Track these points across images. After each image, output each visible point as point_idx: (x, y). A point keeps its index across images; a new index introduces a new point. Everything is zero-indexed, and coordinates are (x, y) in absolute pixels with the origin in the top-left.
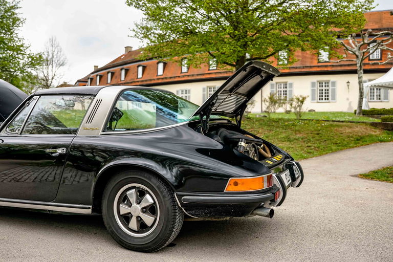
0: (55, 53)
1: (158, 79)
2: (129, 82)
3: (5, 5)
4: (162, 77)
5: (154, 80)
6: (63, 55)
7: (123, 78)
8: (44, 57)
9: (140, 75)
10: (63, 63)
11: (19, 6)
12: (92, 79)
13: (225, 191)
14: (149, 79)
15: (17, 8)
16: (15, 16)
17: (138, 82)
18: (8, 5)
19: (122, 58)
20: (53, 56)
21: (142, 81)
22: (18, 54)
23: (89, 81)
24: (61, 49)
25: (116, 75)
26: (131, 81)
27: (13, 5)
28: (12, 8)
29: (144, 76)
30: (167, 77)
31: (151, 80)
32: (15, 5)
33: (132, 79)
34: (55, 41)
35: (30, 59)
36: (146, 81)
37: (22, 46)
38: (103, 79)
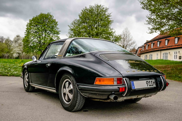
0: (127, 35)
1: (175, 46)
2: (161, 47)
3: (105, 15)
4: (177, 45)
5: (173, 46)
6: (131, 36)
7: (158, 46)
8: (122, 37)
9: (166, 44)
10: (131, 39)
11: (110, 15)
12: (144, 47)
13: (94, 84)
14: (171, 45)
15: (110, 16)
16: (109, 20)
17: (165, 47)
18: (106, 15)
19: (158, 36)
20: (126, 37)
21: (167, 47)
22: (110, 36)
23: (143, 47)
24: (130, 33)
25: (155, 44)
26: (162, 47)
27: (108, 15)
28: (108, 16)
29: (168, 44)
30: (179, 44)
31: (171, 46)
32: (109, 15)
33: (163, 46)
34: (127, 29)
35: (115, 38)
36: (169, 47)
37: (112, 32)
38: (149, 46)
